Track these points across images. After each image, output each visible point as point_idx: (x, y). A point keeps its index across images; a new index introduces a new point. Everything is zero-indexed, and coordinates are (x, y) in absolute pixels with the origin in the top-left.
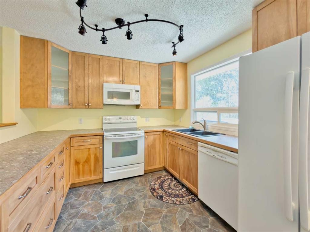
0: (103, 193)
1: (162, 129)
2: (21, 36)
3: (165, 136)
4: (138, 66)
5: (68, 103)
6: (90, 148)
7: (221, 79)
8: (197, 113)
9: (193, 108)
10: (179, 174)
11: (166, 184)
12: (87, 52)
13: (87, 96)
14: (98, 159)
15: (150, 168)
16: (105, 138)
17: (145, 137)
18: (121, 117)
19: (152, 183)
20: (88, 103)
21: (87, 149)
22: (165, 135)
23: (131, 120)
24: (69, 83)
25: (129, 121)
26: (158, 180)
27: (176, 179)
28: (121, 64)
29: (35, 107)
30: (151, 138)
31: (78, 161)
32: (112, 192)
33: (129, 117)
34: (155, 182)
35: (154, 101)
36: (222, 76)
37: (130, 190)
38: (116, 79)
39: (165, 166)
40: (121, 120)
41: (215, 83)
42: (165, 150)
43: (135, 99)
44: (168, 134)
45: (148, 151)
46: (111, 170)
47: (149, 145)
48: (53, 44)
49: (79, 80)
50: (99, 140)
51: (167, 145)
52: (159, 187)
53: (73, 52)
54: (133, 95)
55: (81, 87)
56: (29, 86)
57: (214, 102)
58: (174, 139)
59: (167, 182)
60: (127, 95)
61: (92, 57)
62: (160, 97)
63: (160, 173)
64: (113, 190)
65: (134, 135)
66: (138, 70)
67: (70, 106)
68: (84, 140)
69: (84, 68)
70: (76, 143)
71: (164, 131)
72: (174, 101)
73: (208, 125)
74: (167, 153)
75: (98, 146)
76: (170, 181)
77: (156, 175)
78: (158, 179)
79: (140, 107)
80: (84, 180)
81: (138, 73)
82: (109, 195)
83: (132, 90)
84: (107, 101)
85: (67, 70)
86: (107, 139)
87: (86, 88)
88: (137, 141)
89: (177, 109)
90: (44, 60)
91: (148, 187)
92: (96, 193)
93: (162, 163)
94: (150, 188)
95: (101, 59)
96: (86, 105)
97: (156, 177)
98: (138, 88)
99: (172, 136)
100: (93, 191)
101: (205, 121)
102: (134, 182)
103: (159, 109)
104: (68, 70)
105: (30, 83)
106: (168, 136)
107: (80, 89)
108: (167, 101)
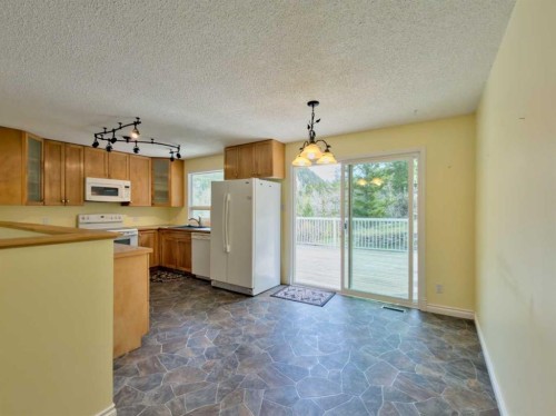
3: (161, 235)
4: (128, 159)
8: (194, 210)
9: (190, 206)
13: (63, 191)
17: (139, 235)
18: (103, 215)
23: (116, 219)
28: (107, 157)
30: (145, 237)
33: (114, 215)
35: (146, 197)
49: (54, 173)
54: (122, 191)
55: (56, 181)
61: (70, 147)
62: (153, 193)
65: (127, 233)
69: (60, 159)
72: (170, 199)
79: (130, 205)
81: (128, 166)
83: (120, 185)
87: (63, 182)
88: (129, 240)
89: (173, 207)
90: (22, 153)
95: (82, 149)
96: (63, 201)
98: (128, 183)
103: (152, 206)
106: (164, 233)
107: (54, 183)
108: (161, 198)
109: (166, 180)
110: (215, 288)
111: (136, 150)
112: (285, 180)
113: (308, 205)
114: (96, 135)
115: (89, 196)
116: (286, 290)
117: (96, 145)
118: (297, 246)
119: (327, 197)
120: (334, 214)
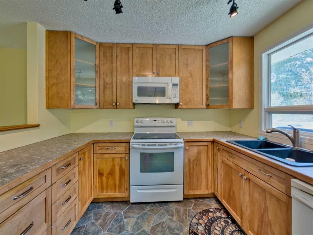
0: (125, 220)
1: (211, 138)
2: (47, 31)
3: (216, 150)
4: (177, 52)
5: (95, 103)
6: (114, 158)
7: (296, 70)
8: (273, 115)
9: (266, 107)
10: (242, 219)
11: (217, 228)
12: (115, 41)
13: (114, 94)
14: (124, 171)
15: (192, 193)
16: (131, 146)
17: (185, 149)
18: (155, 119)
19: (195, 221)
20: (115, 102)
21: (111, 159)
22: (215, 147)
23: (168, 123)
24: (96, 80)
25: (166, 124)
26: (204, 217)
27: (234, 222)
28: (154, 52)
29: (59, 107)
31: (101, 172)
32: (136, 222)
33: (166, 119)
34: (199, 220)
36: (297, 66)
37: (160, 226)
39: (215, 194)
40: (157, 123)
41: (286, 76)
43: (173, 96)
44: (221, 147)
45: (190, 169)
46: (140, 188)
47: (191, 160)
48: (77, 35)
49: (107, 76)
50: (125, 148)
51: (219, 164)
52: (205, 231)
53: (101, 44)
54: (170, 90)
55: (109, 84)
56: (53, 84)
57: (285, 100)
58: (230, 157)
59: (219, 225)
60: (161, 92)
61: (120, 47)
62: (208, 92)
63: (207, 201)
64: (138, 218)
65: (170, 145)
66: (177, 57)
67: (97, 106)
68: (108, 147)
69: (112, 61)
70: (98, 150)
71: (213, 142)
72: (231, 97)
73: (301, 138)
74: (219, 176)
75: (123, 156)
76: (223, 223)
77: (201, 204)
78: (203, 214)
79: (180, 107)
80: (108, 196)
81: (177, 61)
82: (132, 227)
83: (167, 83)
84: (136, 99)
85: (93, 64)
86: (134, 148)
87: (114, 85)
88: (173, 153)
89: (235, 109)
90: (68, 54)
91: (186, 226)
92: (118, 218)
93: (211, 187)
94: (190, 229)
95: (131, 48)
96: (114, 104)
97: (200, 210)
98: (177, 80)
99: (228, 152)
100: (116, 213)
101: (295, 129)
102: (167, 211)
103: (206, 108)
104: (95, 65)
105: (55, 81)
106: (221, 149)
107: (108, 86)
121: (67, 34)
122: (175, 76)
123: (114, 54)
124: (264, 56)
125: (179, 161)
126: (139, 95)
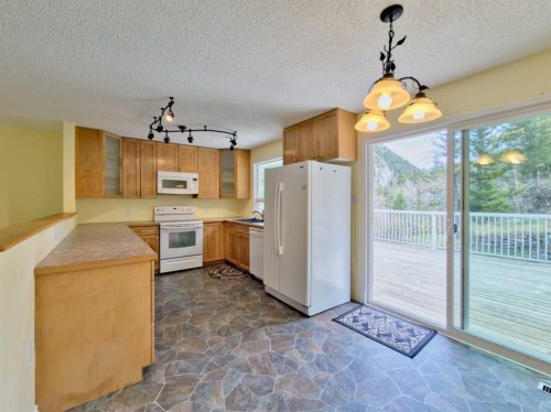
2: (77, 127)
3: (226, 228)
4: (196, 152)
5: (119, 193)
6: (145, 239)
8: (259, 203)
9: (256, 198)
13: (139, 185)
16: (161, 228)
17: (203, 227)
18: (176, 207)
20: (140, 192)
22: (225, 226)
23: (187, 211)
24: (120, 171)
25: (185, 212)
30: (210, 229)
33: (185, 207)
38: (170, 162)
39: (226, 259)
42: (225, 241)
43: (193, 188)
45: (207, 243)
46: (168, 261)
47: (209, 237)
49: (130, 169)
50: (155, 231)
51: (228, 236)
53: (124, 138)
54: (190, 184)
55: (132, 176)
56: (83, 176)
60: (184, 184)
61: (144, 144)
62: (221, 185)
65: (192, 226)
67: (120, 195)
69: (136, 155)
71: (224, 222)
72: (236, 191)
75: (154, 236)
79: (198, 197)
81: (196, 159)
83: (189, 178)
85: (117, 157)
86: (164, 229)
87: (138, 177)
88: (194, 232)
89: (238, 199)
90: (99, 150)
93: (223, 255)
96: (138, 194)
98: (196, 176)
103: (219, 198)
104: (119, 157)
107: (131, 178)
108: (227, 190)
109: (233, 170)
110: (269, 295)
111: (190, 139)
112: (357, 162)
113: (400, 196)
114: (151, 127)
115: (161, 189)
116: (356, 313)
117: (151, 136)
118: (375, 244)
119: (423, 186)
120: (432, 205)
121: (98, 133)
122: (194, 172)
123: (138, 149)
124: (255, 165)
125: (199, 238)
126: (164, 187)
